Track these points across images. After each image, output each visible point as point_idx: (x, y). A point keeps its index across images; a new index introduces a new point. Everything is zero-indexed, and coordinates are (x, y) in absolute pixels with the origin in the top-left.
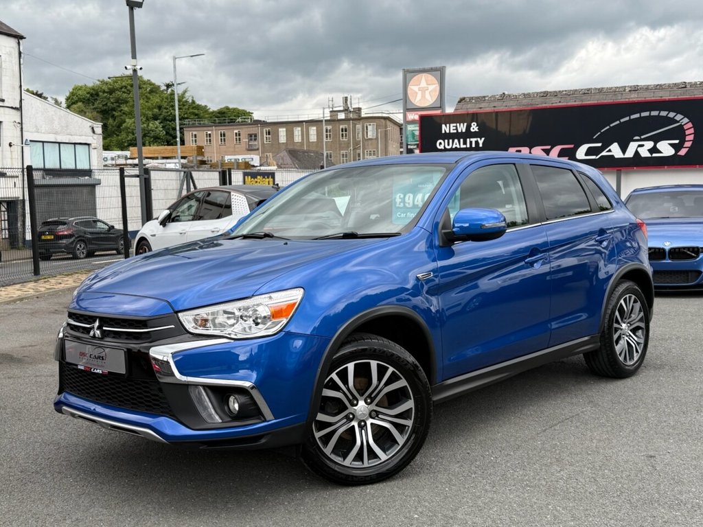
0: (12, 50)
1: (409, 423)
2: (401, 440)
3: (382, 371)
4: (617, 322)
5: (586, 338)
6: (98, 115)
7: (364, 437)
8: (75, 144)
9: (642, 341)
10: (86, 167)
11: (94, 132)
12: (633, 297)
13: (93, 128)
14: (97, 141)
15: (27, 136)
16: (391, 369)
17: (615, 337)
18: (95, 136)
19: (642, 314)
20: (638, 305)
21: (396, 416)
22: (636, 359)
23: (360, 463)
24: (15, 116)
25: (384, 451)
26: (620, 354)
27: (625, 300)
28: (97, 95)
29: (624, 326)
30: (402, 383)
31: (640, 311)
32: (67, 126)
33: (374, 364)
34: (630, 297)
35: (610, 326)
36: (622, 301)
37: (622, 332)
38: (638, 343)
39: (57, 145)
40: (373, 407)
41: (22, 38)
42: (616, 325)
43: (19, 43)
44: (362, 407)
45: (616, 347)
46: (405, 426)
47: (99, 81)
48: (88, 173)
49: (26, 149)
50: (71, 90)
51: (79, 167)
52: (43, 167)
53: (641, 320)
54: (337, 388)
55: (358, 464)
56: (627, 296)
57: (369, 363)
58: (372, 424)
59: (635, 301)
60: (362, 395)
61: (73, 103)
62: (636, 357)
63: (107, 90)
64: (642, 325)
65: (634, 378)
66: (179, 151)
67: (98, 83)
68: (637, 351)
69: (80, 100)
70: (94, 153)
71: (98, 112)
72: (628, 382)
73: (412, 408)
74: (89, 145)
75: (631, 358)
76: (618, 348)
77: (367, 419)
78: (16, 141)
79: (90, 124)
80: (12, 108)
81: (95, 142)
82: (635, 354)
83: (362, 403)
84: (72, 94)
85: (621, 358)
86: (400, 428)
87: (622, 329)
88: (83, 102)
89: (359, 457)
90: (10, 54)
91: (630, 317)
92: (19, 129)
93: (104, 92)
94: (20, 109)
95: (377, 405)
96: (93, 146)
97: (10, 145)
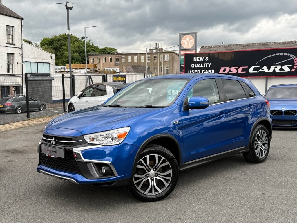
0: (18, 24)
1: (170, 178)
2: (167, 185)
3: (160, 158)
4: (256, 141)
5: (243, 147)
6: (53, 50)
7: (153, 184)
8: (44, 63)
9: (267, 148)
10: (48, 73)
11: (52, 58)
12: (263, 131)
13: (51, 57)
14: (53, 62)
15: (24, 60)
16: (163, 158)
17: (255, 147)
18: (52, 60)
19: (267, 138)
20: (265, 134)
21: (165, 176)
22: (264, 156)
23: (151, 193)
24: (20, 51)
25: (160, 189)
26: (257, 154)
27: (260, 132)
28: (53, 42)
29: (259, 142)
30: (168, 163)
31: (266, 136)
32: (41, 56)
33: (157, 156)
34: (262, 131)
35: (253, 142)
36: (258, 133)
37: (258, 145)
38: (265, 150)
39: (37, 63)
40: (156, 172)
41: (23, 19)
42: (255, 142)
43: (21, 22)
44: (152, 172)
45: (256, 151)
46: (168, 180)
47: (54, 36)
48: (49, 75)
49: (24, 65)
50: (42, 40)
51: (45, 73)
52: (30, 72)
53: (266, 140)
54: (143, 165)
55: (150, 194)
56: (261, 131)
57: (155, 155)
58: (156, 179)
59: (264, 133)
60: (152, 167)
61: (43, 45)
62: (264, 155)
63: (57, 40)
64: (267, 142)
65: (263, 163)
66: (86, 66)
67: (54, 37)
68: (265, 153)
69: (46, 44)
70: (52, 67)
71: (53, 49)
72: (260, 165)
73: (171, 173)
74: (49, 63)
75: (262, 155)
76: (256, 152)
77: (154, 177)
78: (20, 62)
79: (50, 55)
80: (18, 48)
81: (52, 62)
82: (264, 154)
84: (43, 41)
85: (258, 155)
86: (167, 180)
87: (258, 144)
88: (47, 45)
89: (151, 191)
90: (18, 26)
91: (262, 139)
92: (21, 57)
93: (56, 40)
94: (21, 48)
95: (158, 171)
96: (51, 64)
97: (17, 63)
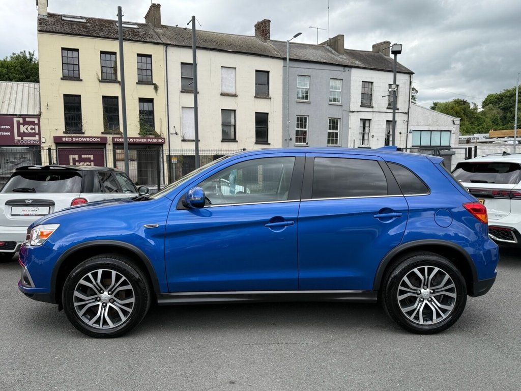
0: (406, 81)
1: (130, 310)
2: (124, 319)
3: (118, 278)
7: (103, 312)
8: (441, 131)
10: (447, 144)
11: (454, 124)
13: (454, 121)
14: (456, 129)
15: (411, 128)
16: (124, 278)
18: (455, 126)
21: (124, 305)
23: (98, 326)
24: (405, 117)
25: (113, 323)
28: (502, 98)
30: (130, 287)
33: (114, 273)
39: (430, 132)
40: (112, 297)
41: (412, 73)
43: (410, 77)
44: (105, 295)
47: (504, 90)
48: (448, 148)
49: (410, 136)
50: (486, 97)
51: (443, 144)
52: (419, 144)
54: (91, 282)
56: (426, 267)
57: (111, 272)
58: (110, 306)
60: (106, 288)
62: (436, 320)
63: (508, 95)
66: (515, 133)
67: (504, 91)
68: (439, 316)
69: (491, 103)
70: (453, 136)
73: (133, 303)
74: (450, 131)
75: (428, 319)
76: (404, 309)
77: (102, 302)
78: (404, 131)
79: (452, 119)
80: (403, 113)
81: (454, 129)
82: (435, 318)
83: (106, 293)
84: (486, 99)
85: (410, 317)
86: (125, 312)
88: (492, 104)
89: (98, 322)
90: (405, 83)
92: (406, 124)
93: (507, 96)
94: (407, 113)
96: (453, 132)
97: (400, 133)
